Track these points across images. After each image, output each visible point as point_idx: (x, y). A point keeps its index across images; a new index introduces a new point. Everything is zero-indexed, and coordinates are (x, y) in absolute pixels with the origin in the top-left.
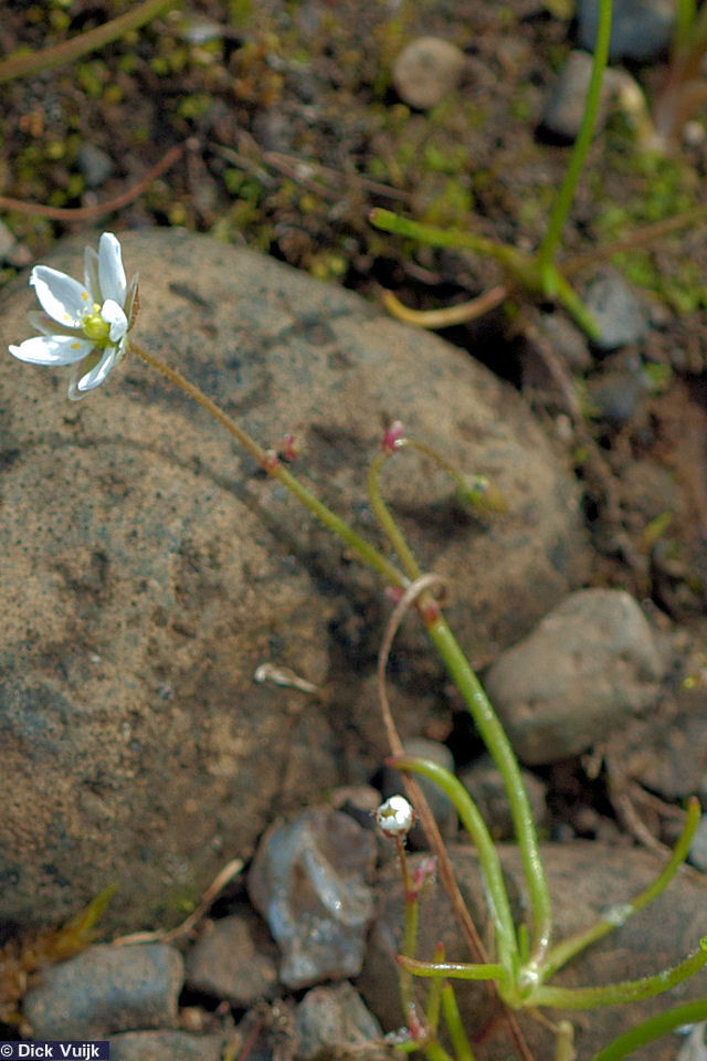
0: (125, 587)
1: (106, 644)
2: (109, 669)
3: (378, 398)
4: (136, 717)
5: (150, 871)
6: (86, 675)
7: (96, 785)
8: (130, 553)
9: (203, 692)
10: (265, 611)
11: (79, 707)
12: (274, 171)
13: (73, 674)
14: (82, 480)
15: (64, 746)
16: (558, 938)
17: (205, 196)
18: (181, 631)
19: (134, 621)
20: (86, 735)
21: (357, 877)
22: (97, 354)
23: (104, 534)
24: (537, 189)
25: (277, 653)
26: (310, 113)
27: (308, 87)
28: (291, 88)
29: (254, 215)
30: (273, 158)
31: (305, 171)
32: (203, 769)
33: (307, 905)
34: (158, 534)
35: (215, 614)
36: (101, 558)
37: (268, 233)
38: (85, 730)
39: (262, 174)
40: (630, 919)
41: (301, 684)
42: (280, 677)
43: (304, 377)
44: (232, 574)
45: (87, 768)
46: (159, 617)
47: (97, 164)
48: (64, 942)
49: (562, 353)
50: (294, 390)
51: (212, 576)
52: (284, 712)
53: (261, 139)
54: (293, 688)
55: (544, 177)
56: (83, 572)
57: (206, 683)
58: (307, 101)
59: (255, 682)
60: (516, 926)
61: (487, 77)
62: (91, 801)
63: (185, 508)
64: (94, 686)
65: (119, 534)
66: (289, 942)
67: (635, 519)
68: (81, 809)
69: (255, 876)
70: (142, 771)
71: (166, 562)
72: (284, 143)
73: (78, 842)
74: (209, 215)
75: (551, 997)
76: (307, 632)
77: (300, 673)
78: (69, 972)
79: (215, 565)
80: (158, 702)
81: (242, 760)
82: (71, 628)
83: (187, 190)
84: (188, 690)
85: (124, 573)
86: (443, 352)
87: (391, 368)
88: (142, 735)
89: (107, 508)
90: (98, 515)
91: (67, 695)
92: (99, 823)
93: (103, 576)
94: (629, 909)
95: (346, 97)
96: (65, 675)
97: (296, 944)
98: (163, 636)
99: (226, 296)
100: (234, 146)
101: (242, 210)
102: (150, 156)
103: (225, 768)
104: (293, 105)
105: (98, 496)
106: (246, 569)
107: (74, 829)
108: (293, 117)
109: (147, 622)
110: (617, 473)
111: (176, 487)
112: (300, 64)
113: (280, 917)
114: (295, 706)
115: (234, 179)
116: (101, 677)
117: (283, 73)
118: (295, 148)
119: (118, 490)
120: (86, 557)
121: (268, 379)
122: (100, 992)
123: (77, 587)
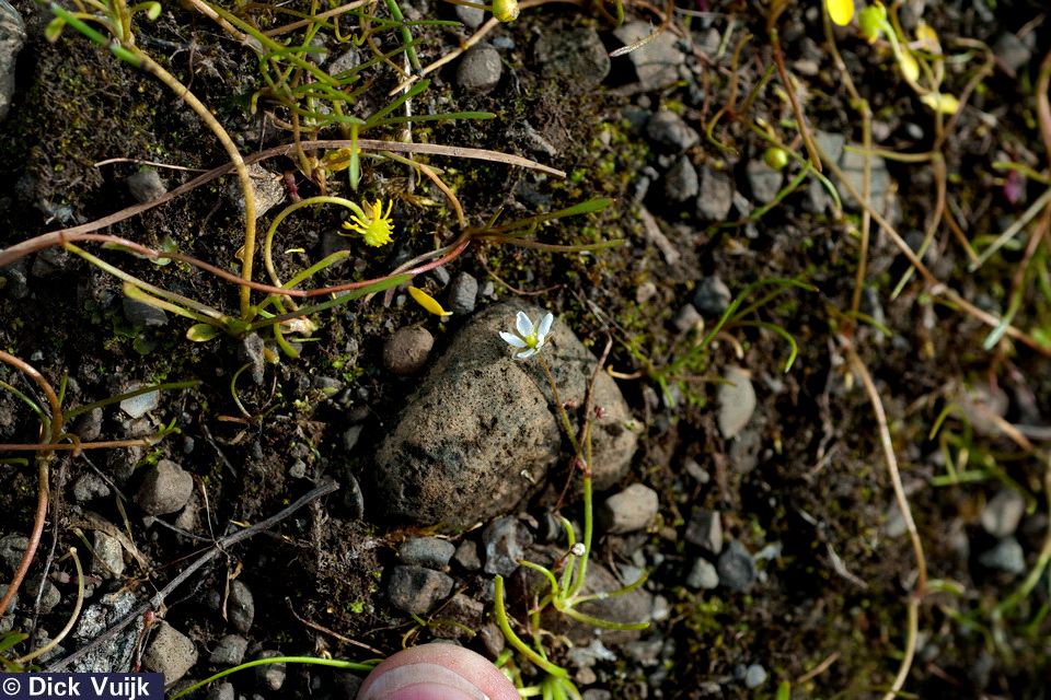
0: (499, 433)
1: (484, 448)
2: (482, 456)
3: (597, 400)
4: (483, 474)
5: (459, 519)
6: (474, 455)
7: (460, 491)
8: (505, 422)
9: (505, 474)
10: (535, 455)
11: (467, 464)
12: (587, 305)
13: (470, 453)
14: (499, 391)
15: (457, 475)
16: (580, 595)
17: (560, 303)
18: (509, 453)
19: (497, 445)
20: (466, 474)
21: (521, 547)
22: (527, 348)
23: (499, 413)
24: (661, 344)
25: (530, 469)
26: (607, 292)
27: (609, 284)
28: (604, 283)
29: (574, 317)
30: (589, 302)
31: (597, 310)
32: (491, 495)
33: (502, 550)
34: (517, 420)
35: (521, 451)
36: (495, 420)
37: (576, 325)
38: (466, 473)
39: (583, 305)
40: (606, 599)
41: (532, 479)
42: (527, 475)
43: (577, 384)
44: (532, 441)
45: (461, 484)
46: (505, 447)
47: (530, 276)
48: (422, 532)
49: (651, 404)
50: (573, 387)
51: (526, 439)
52: (522, 485)
53: (588, 294)
54: (528, 479)
55: (664, 340)
56: (487, 421)
57: (507, 471)
58: (607, 288)
59: (520, 474)
60: (570, 585)
61: (659, 301)
62: (456, 495)
63: (528, 414)
64: (474, 459)
65: (504, 414)
66: (490, 558)
67: (650, 464)
68: (452, 496)
69: (487, 531)
70: (476, 492)
71: (515, 430)
72: (594, 299)
73: (446, 505)
74: (559, 309)
75: (574, 613)
76: (542, 465)
77: (533, 476)
78: (419, 541)
79: (529, 436)
80: (491, 472)
81: (503, 496)
82: (476, 438)
83: (555, 299)
84: (502, 471)
85: (500, 428)
86: (616, 388)
87: (604, 391)
88: (482, 481)
89: (503, 404)
90: (500, 405)
91: (465, 459)
92: (454, 502)
93: (493, 425)
94: (607, 595)
95: (617, 290)
96: (467, 452)
97: (492, 560)
98: (503, 452)
99: (563, 346)
100: (578, 292)
101: (570, 313)
102: (549, 283)
103: (497, 497)
104: (602, 287)
105: (501, 399)
106: (536, 441)
107: (446, 502)
108: (600, 291)
109: (501, 447)
110: (651, 448)
111: (528, 407)
112: (609, 274)
113: (491, 550)
114: (526, 485)
115: (572, 302)
116: (478, 458)
117: (603, 275)
118: (596, 302)
119: (509, 399)
120: (490, 417)
121: (566, 380)
122: (428, 553)
123: (483, 425)
